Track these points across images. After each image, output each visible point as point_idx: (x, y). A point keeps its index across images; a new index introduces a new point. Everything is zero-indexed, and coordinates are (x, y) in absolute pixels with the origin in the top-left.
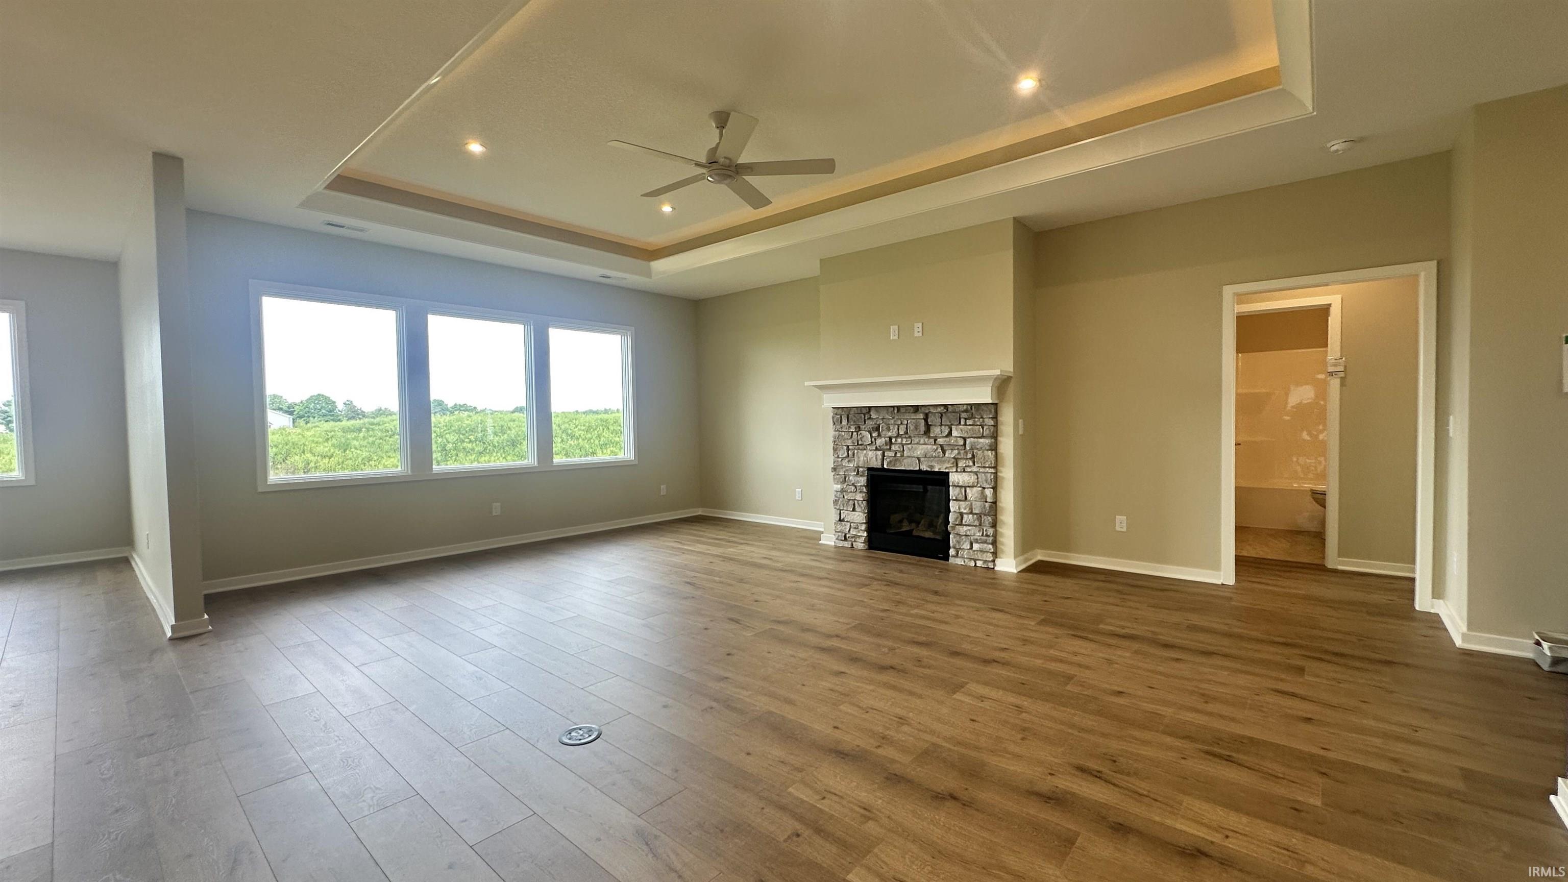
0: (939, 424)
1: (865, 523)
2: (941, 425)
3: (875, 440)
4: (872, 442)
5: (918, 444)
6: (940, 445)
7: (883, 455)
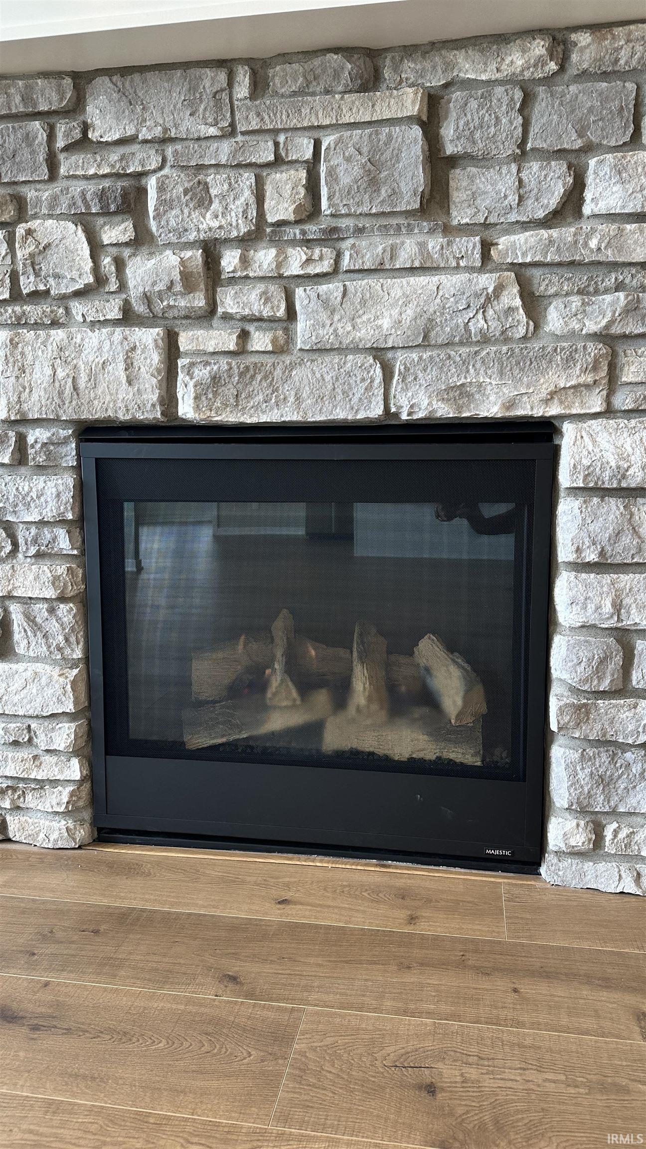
0: (511, 149)
1: (71, 717)
2: (522, 155)
3: (120, 264)
4: (100, 280)
5: (377, 271)
6: (513, 266)
7: (171, 350)
